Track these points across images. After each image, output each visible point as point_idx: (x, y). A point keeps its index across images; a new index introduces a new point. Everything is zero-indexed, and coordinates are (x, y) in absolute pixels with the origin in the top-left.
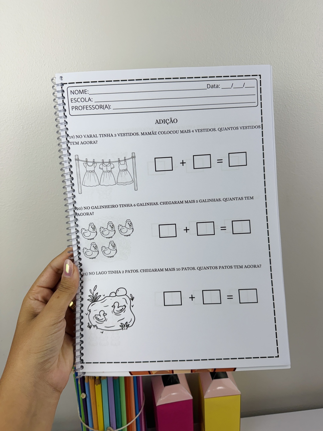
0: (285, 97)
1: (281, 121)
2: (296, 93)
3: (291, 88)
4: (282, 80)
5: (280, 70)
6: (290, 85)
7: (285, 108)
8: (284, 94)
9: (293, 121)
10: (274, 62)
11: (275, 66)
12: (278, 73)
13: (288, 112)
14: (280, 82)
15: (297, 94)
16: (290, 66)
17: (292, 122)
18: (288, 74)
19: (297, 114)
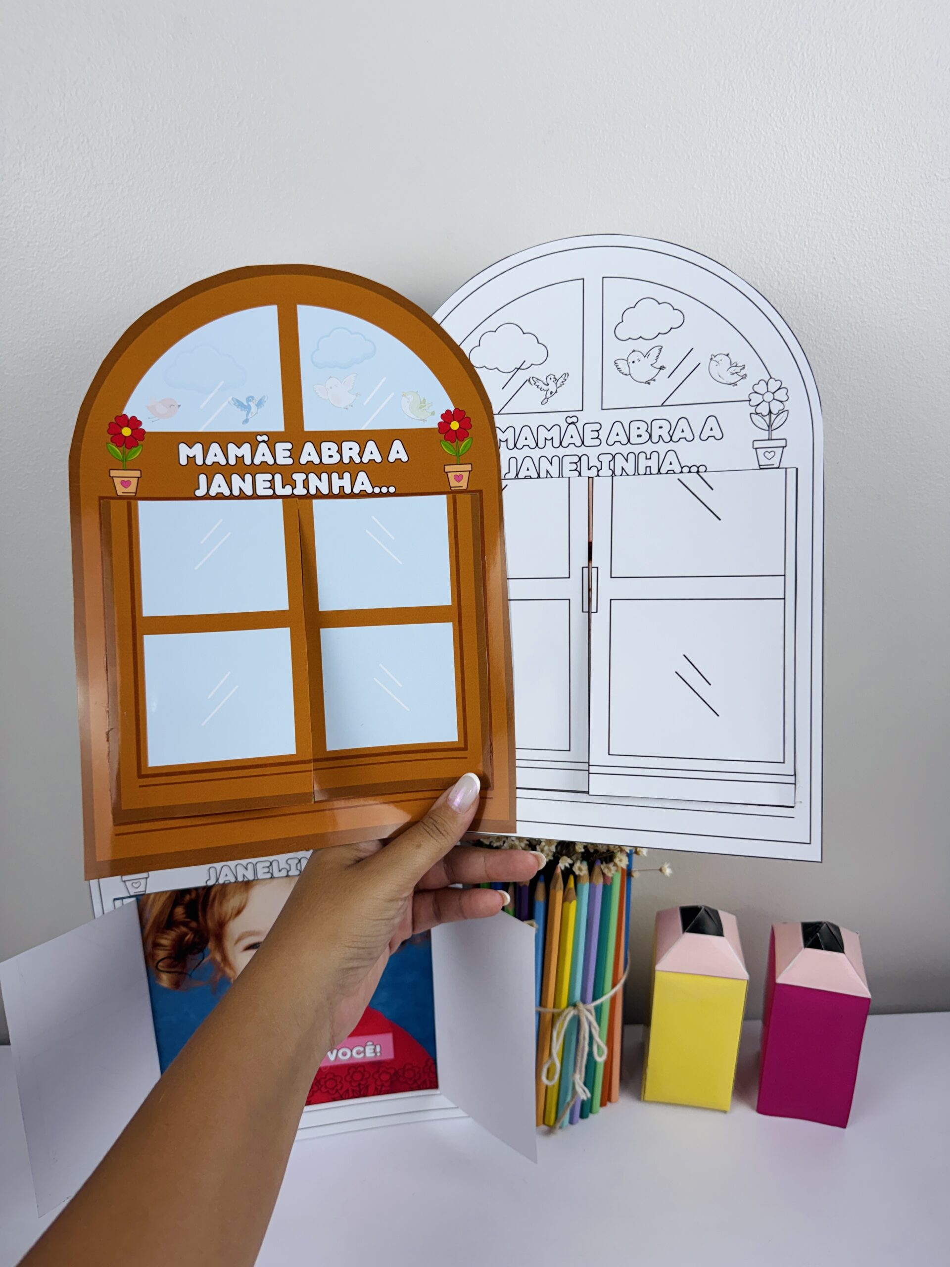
0: (834, 235)
1: (819, 295)
2: (864, 225)
3: (851, 211)
4: (831, 190)
5: (828, 166)
6: (851, 204)
7: (833, 263)
8: (831, 226)
9: (850, 298)
10: (815, 143)
11: (815, 153)
12: (821, 172)
13: (840, 274)
14: (824, 195)
15: (865, 228)
16: (854, 154)
17: (847, 299)
18: (846, 176)
19: (863, 281)
